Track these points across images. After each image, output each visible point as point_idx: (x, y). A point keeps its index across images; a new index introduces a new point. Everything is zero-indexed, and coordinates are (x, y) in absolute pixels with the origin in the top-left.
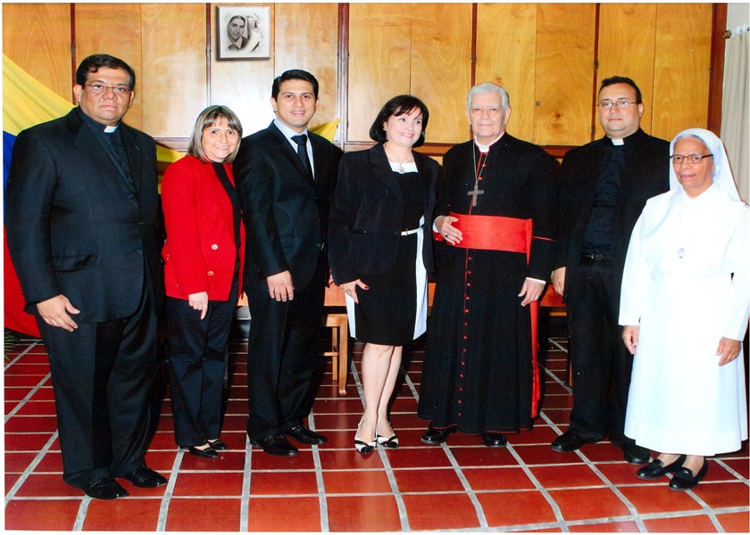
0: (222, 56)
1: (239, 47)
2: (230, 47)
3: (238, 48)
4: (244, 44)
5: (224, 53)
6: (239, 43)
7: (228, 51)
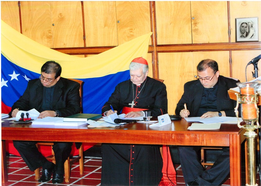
2: (241, 37)
5: (239, 39)
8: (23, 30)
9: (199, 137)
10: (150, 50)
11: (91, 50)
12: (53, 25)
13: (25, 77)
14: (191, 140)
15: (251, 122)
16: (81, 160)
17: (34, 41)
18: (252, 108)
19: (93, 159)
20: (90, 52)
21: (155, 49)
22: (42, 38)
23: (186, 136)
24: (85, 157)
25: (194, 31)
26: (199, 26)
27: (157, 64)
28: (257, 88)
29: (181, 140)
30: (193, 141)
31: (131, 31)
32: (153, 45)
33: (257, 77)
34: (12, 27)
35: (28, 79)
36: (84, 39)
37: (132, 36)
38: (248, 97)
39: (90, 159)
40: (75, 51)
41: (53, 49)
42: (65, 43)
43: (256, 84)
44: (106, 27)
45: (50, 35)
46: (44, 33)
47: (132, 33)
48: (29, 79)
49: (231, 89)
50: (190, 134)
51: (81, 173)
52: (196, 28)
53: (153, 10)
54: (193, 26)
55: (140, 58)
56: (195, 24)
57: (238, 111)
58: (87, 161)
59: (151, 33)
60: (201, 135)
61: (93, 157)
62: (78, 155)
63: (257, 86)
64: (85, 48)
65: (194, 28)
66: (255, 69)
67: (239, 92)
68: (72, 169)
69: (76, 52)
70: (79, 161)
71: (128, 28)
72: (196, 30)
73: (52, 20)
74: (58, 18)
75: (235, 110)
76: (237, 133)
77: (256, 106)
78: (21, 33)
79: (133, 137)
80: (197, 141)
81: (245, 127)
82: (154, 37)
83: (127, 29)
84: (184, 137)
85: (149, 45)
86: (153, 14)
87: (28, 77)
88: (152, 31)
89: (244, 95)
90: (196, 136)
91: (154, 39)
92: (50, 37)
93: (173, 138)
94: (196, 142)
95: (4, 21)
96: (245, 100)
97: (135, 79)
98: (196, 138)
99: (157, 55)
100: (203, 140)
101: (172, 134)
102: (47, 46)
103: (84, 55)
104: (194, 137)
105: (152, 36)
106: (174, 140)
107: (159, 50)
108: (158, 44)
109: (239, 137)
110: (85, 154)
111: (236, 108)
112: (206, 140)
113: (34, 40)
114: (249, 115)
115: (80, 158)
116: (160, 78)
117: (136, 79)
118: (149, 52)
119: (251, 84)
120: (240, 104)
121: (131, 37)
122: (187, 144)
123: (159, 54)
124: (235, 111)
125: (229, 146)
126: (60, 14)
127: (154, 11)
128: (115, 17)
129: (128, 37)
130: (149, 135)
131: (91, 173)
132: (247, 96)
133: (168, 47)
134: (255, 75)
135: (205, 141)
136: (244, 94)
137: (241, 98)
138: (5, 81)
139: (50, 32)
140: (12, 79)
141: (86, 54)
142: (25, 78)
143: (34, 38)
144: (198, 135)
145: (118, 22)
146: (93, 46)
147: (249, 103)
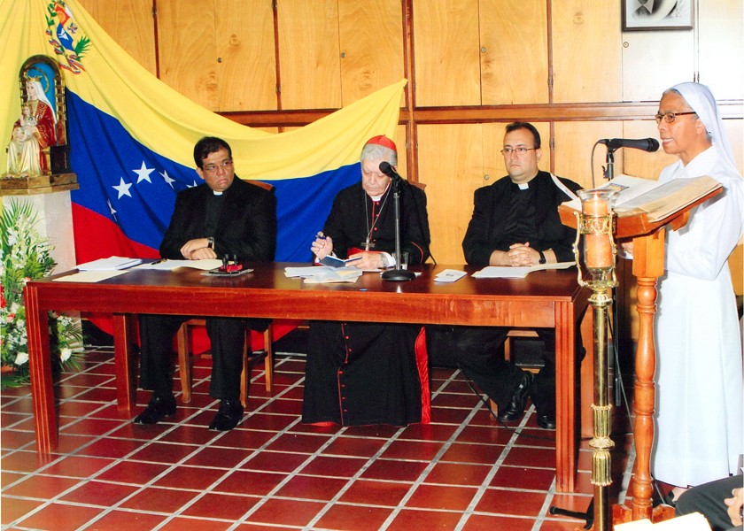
0: (629, 25)
1: (650, 11)
2: (639, 11)
3: (648, 12)
4: (656, 7)
5: (632, 21)
6: (649, 5)
7: (636, 16)
8: (162, 70)
9: (500, 308)
10: (403, 119)
11: (290, 116)
12: (219, 61)
13: (165, 175)
14: (484, 313)
15: (601, 273)
16: (267, 360)
17: (183, 97)
18: (604, 244)
19: (294, 357)
20: (290, 121)
21: (412, 116)
22: (197, 88)
23: (475, 304)
24: (277, 353)
25: (484, 77)
26: (495, 68)
27: (416, 150)
28: (614, 201)
29: (467, 315)
30: (489, 315)
31: (367, 77)
32: (407, 108)
33: (612, 178)
34: (141, 64)
35: (169, 180)
36: (278, 93)
37: (369, 86)
38: (596, 220)
39: (287, 358)
40: (260, 118)
41: (218, 113)
42: (242, 101)
43: (612, 193)
44: (320, 67)
45: (213, 82)
46: (202, 79)
47: (368, 81)
48: (173, 180)
49: (563, 204)
50: (482, 301)
51: (268, 389)
52: (489, 71)
53: (408, 31)
54: (483, 67)
55: (381, 136)
56: (488, 62)
57: (578, 251)
58: (283, 361)
59: (404, 82)
60: (503, 303)
61: (292, 354)
62: (263, 350)
63: (614, 198)
64: (279, 112)
65: (485, 72)
66: (607, 161)
67: (580, 209)
68: (252, 381)
69: (263, 122)
70: (264, 362)
71: (362, 70)
72: (489, 76)
73: (218, 50)
74: (229, 46)
75: (572, 248)
76: (570, 298)
77: (611, 238)
78: (158, 77)
79: (377, 308)
80: (496, 317)
81: (590, 283)
82: (410, 91)
83: (359, 72)
84: (472, 306)
85: (401, 108)
86: (408, 40)
87: (170, 176)
88: (406, 76)
89: (590, 217)
90: (494, 304)
91: (410, 95)
92: (212, 88)
93: (451, 309)
94: (493, 319)
95: (125, 50)
96: (592, 226)
97: (372, 182)
98: (493, 310)
99: (415, 129)
100: (508, 315)
101: (449, 301)
102: (207, 106)
103: (277, 128)
104: (490, 307)
105: (406, 88)
106: (453, 315)
107: (420, 119)
108: (418, 105)
109: (572, 307)
110: (275, 346)
111: (575, 245)
112: (513, 314)
113: (182, 94)
114: (598, 258)
115: (265, 354)
116: (420, 182)
117: (375, 181)
118: (401, 123)
119: (601, 193)
120: (582, 236)
121: (366, 89)
122: (476, 322)
123: (419, 126)
124: (574, 251)
125: (553, 326)
126: (234, 36)
127: (411, 34)
128: (336, 45)
129: (361, 89)
130: (407, 303)
131: (292, 387)
132: (594, 218)
133: (435, 112)
134: (608, 174)
135: (510, 315)
136: (590, 214)
137: (585, 222)
138: (126, 183)
139: (213, 77)
140: (139, 180)
141: (281, 126)
142: (163, 178)
143: (182, 90)
144: (497, 304)
145: (343, 55)
146: (294, 108)
147: (598, 233)
